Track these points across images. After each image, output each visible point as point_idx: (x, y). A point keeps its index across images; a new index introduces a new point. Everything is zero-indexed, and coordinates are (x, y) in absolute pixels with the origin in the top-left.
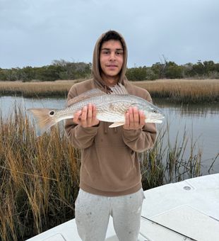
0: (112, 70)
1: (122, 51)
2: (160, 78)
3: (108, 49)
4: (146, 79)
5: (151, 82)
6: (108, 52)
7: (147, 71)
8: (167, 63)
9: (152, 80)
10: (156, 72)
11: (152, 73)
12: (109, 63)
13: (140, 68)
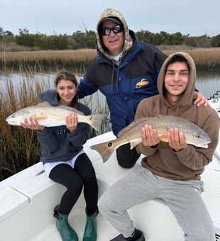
0: (175, 90)
1: (187, 72)
2: (82, 48)
3: (173, 71)
4: (68, 48)
5: (74, 51)
6: (173, 73)
7: (69, 39)
8: (87, 32)
9: (74, 49)
10: (77, 41)
11: (74, 42)
12: (172, 83)
13: (61, 35)
